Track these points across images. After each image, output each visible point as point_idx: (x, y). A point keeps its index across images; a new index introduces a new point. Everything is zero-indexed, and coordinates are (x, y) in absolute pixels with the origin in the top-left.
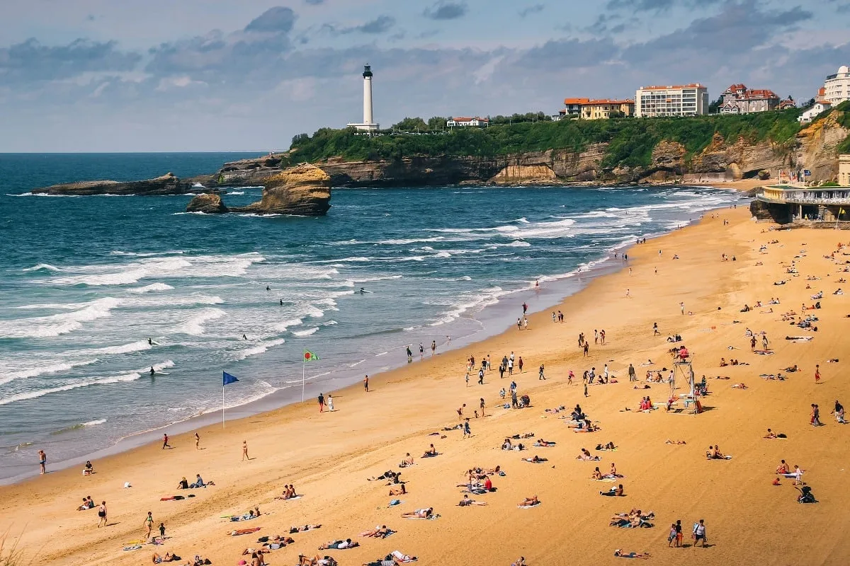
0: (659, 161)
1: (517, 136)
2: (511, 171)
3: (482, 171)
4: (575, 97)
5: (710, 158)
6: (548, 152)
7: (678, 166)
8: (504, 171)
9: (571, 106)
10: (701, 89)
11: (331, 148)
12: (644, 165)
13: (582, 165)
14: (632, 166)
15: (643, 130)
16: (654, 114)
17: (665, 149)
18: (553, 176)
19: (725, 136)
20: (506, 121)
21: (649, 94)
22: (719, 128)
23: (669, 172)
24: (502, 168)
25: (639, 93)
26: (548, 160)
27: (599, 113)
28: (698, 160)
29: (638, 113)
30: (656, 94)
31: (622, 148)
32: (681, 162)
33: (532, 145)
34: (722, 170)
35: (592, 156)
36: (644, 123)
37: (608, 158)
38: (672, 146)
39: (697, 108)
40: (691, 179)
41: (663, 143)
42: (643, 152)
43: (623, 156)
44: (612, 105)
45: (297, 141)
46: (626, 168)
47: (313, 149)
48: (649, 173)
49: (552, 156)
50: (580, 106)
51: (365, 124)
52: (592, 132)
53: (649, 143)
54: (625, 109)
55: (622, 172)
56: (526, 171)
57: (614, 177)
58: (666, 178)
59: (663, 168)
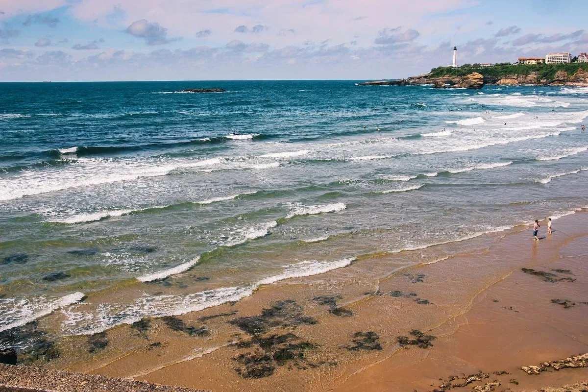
0: (557, 78)
1: (504, 70)
2: (503, 81)
3: (493, 81)
4: (522, 58)
5: (577, 76)
6: (516, 75)
7: (564, 79)
8: (500, 81)
9: (520, 60)
10: (570, 55)
11: (445, 72)
12: (551, 79)
13: (528, 79)
14: (547, 79)
15: (551, 67)
16: (552, 63)
17: (560, 74)
18: (517, 82)
19: (584, 69)
20: (499, 65)
21: (551, 56)
22: (581, 67)
23: (560, 81)
24: (499, 80)
25: (547, 56)
26: (515, 77)
27: (533, 62)
28: (572, 77)
29: (547, 62)
30: (553, 56)
31: (544, 73)
32: (565, 78)
33: (510, 72)
34: (581, 81)
35: (532, 76)
36: (550, 66)
37: (539, 77)
38: (562, 73)
39: (568, 61)
40: (569, 84)
41: (559, 72)
42: (551, 75)
43: (545, 76)
44: (537, 60)
45: (433, 71)
46: (545, 80)
47: (439, 73)
48: (553, 82)
49: (517, 76)
50: (524, 60)
51: (454, 65)
52: (532, 68)
53: (554, 72)
54: (541, 61)
55: (544, 81)
56: (508, 81)
57: (541, 83)
58: (559, 83)
59: (559, 80)
